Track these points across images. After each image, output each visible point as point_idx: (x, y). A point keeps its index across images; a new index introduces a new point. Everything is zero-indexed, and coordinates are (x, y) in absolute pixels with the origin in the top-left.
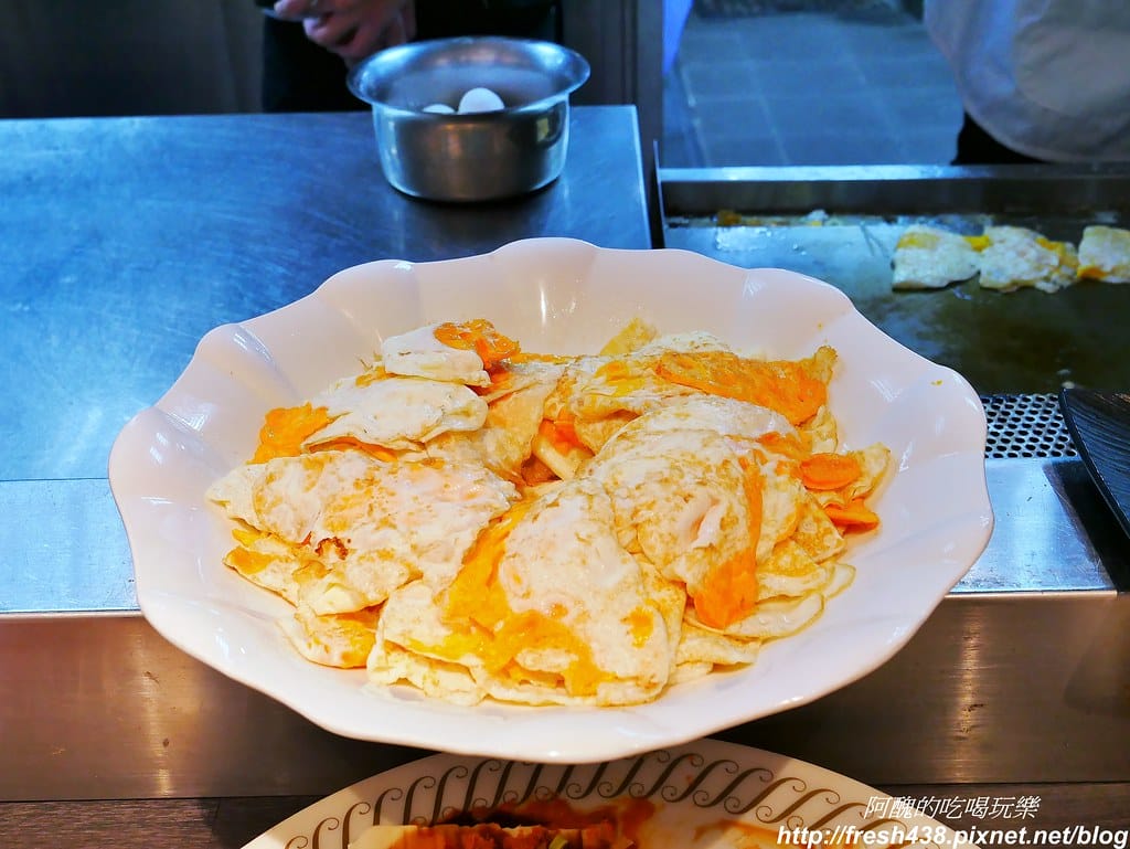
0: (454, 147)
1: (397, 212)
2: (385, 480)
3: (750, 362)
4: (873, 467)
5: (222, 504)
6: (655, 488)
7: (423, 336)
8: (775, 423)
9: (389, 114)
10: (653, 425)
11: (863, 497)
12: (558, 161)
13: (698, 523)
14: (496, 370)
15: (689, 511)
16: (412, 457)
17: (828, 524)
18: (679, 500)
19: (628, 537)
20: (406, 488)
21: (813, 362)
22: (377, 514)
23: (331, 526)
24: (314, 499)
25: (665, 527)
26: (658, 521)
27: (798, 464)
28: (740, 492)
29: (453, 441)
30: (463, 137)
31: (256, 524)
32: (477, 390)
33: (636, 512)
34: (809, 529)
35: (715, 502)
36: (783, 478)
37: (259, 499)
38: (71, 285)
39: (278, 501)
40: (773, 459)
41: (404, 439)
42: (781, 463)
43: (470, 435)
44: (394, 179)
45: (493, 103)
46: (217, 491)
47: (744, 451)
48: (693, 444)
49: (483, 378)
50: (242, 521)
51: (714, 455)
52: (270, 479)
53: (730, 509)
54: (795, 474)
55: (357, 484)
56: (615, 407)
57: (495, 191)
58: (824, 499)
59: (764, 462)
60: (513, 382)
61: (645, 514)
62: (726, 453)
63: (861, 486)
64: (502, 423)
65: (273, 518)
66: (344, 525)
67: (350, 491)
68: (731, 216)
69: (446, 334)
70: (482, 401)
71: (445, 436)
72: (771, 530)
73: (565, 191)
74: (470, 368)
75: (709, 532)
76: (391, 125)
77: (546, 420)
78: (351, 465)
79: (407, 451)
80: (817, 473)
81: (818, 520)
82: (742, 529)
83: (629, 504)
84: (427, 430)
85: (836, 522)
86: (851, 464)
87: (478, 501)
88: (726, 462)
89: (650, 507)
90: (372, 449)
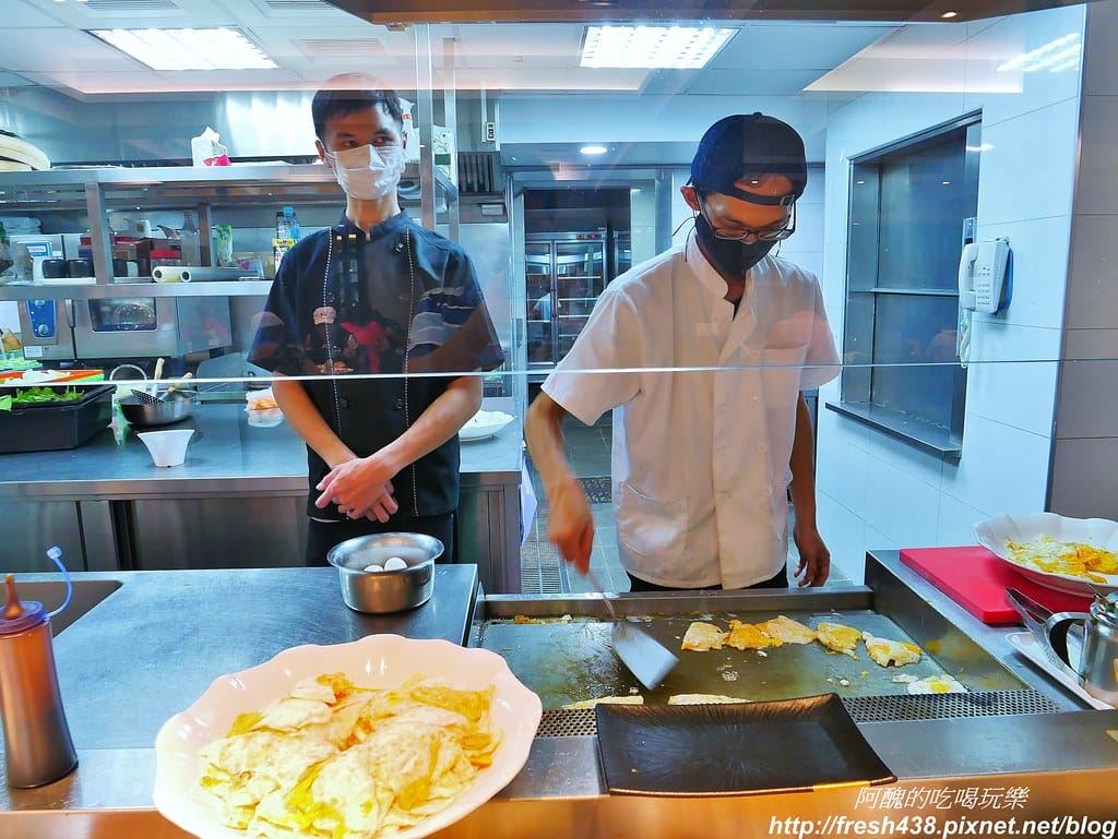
0: (376, 586)
1: (348, 617)
2: (275, 744)
3: (456, 692)
4: (495, 739)
5: (206, 756)
6: (389, 748)
7: (312, 680)
8: (459, 719)
9: (346, 573)
10: (400, 719)
11: (490, 753)
12: (429, 592)
13: (404, 763)
14: (340, 696)
15: (402, 757)
16: (292, 735)
17: (469, 764)
18: (398, 753)
19: (373, 769)
20: (283, 748)
21: (486, 692)
22: (269, 760)
23: (248, 766)
24: (245, 753)
25: (389, 765)
26: (387, 762)
27: (461, 737)
28: (427, 749)
29: (312, 728)
30: (381, 583)
31: (219, 766)
32: (329, 705)
33: (378, 758)
34: (460, 767)
35: (415, 754)
36: (452, 744)
37: (222, 754)
38: (178, 655)
39: (231, 755)
40: (449, 735)
41: (290, 726)
42: (453, 737)
43: (321, 725)
44: (348, 602)
45: (402, 565)
46: (204, 751)
47: (434, 731)
48: (411, 728)
49: (333, 699)
50: (213, 765)
51: (419, 733)
52: (229, 745)
53: (420, 756)
54: (458, 741)
55: (263, 746)
56: (388, 712)
57: (397, 607)
58: (470, 753)
59: (444, 736)
60: (347, 701)
61: (382, 759)
62: (425, 732)
63: (489, 748)
64: (340, 719)
65: (226, 763)
66: (254, 765)
67: (260, 749)
68: (522, 618)
69: (322, 680)
70: (330, 710)
71: (308, 725)
72: (440, 767)
73: (433, 607)
74: (327, 694)
75: (409, 767)
76: (347, 577)
77: (360, 719)
78: (263, 738)
79: (290, 732)
80: (468, 742)
81: (464, 763)
82: (425, 766)
83: (377, 755)
84: (300, 722)
85: (473, 764)
86: (486, 739)
87: (315, 754)
88: (423, 737)
89: (385, 755)
90: (276, 731)
